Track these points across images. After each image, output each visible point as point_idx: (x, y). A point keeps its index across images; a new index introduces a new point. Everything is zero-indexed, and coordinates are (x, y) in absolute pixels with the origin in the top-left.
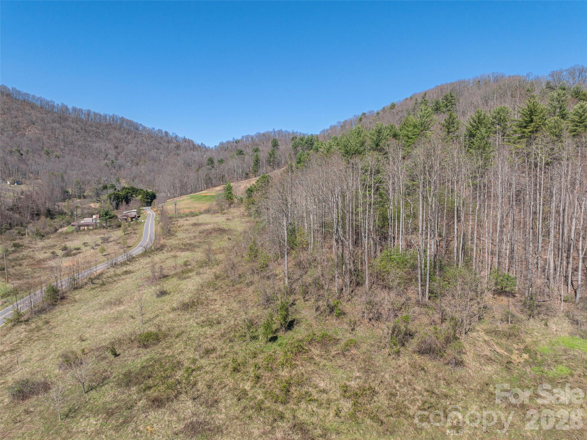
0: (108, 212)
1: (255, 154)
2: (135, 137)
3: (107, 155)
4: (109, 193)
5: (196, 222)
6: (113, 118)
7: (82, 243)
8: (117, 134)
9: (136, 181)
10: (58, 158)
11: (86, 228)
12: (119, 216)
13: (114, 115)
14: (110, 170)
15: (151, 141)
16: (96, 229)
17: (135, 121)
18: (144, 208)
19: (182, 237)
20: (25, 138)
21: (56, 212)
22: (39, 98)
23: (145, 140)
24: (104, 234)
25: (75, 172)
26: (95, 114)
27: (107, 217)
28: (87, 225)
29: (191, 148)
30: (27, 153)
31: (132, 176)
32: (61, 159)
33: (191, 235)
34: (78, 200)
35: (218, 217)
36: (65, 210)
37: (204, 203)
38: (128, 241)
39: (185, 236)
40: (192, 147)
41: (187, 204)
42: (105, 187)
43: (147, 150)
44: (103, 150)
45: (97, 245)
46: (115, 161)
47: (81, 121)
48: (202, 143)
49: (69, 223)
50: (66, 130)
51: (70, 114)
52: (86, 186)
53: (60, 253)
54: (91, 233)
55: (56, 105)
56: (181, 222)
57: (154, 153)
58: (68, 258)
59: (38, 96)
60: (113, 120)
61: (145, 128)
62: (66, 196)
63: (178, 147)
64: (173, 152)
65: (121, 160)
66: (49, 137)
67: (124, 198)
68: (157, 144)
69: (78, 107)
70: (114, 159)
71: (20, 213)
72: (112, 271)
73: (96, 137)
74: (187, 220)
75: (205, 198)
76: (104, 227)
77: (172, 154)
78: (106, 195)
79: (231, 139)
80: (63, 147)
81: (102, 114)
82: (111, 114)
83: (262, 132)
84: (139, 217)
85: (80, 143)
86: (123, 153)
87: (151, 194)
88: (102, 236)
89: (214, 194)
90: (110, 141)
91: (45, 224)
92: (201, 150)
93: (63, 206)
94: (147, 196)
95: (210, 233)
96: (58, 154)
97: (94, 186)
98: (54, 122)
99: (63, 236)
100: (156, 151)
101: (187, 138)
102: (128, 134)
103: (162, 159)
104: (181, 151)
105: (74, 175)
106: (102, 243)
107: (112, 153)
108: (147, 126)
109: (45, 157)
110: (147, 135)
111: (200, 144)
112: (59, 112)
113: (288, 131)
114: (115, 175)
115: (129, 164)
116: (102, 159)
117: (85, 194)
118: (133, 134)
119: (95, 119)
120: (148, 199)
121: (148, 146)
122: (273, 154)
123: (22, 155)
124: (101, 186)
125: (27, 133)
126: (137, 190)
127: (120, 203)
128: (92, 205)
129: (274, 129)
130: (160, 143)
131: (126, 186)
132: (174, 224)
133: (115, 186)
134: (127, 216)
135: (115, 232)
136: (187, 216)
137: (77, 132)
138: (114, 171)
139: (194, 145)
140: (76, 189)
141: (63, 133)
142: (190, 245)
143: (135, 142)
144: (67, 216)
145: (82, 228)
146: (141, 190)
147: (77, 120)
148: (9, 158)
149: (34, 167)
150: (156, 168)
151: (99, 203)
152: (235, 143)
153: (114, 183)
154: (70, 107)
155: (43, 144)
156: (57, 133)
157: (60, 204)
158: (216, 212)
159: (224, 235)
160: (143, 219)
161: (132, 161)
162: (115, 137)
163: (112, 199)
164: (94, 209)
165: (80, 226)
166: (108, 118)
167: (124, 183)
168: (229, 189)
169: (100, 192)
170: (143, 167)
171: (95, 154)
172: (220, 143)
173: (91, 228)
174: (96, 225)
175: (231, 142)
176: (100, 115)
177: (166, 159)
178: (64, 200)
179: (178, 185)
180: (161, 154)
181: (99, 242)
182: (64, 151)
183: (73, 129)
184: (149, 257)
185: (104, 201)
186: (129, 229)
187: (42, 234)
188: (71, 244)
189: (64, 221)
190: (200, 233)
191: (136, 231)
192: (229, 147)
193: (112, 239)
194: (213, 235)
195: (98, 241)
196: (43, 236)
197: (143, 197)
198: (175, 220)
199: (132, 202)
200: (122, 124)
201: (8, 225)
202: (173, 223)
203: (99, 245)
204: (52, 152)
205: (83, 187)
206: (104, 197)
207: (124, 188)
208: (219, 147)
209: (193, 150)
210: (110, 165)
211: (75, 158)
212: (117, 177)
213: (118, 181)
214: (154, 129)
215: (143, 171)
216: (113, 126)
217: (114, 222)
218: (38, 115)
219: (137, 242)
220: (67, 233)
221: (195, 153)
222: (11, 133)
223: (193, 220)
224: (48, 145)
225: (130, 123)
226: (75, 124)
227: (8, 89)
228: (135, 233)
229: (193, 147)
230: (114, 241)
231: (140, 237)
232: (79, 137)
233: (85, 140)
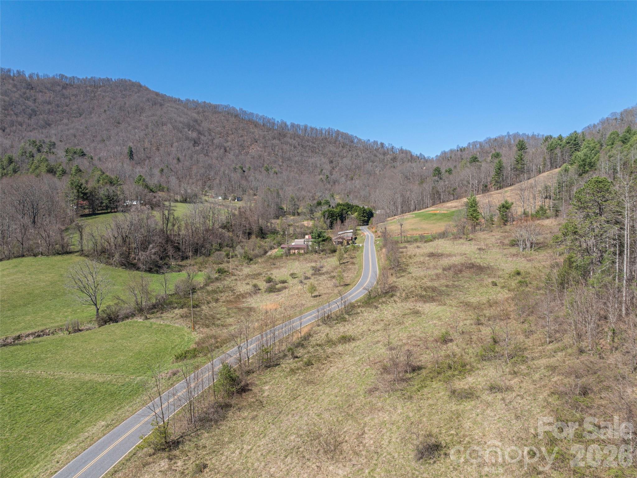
0: (321, 232)
1: (497, 161)
2: (350, 150)
3: (322, 170)
4: (323, 210)
5: (432, 250)
6: (329, 131)
7: (289, 273)
8: (332, 148)
9: (351, 197)
10: (277, 174)
11: (296, 251)
12: (334, 238)
13: (329, 128)
14: (324, 185)
15: (366, 154)
16: (307, 253)
17: (350, 133)
18: (360, 228)
19: (418, 275)
20: (248, 156)
21: (269, 231)
22: (261, 117)
23: (360, 153)
24: (316, 261)
25: (290, 188)
26: (312, 129)
27: (321, 239)
28: (298, 248)
29: (409, 160)
30: (249, 170)
31: (347, 191)
32: (279, 175)
33: (432, 272)
34: (292, 217)
35: (463, 244)
36: (278, 228)
37: (434, 223)
38: (345, 275)
39: (422, 273)
40: (410, 158)
41: (413, 224)
42: (319, 204)
43: (362, 164)
44: (318, 165)
45: (307, 278)
46: (329, 176)
47: (299, 137)
48: (420, 154)
49: (279, 244)
50: (285, 147)
51: (288, 130)
52: (301, 202)
53: (263, 285)
54: (301, 258)
55: (276, 122)
56: (411, 249)
57: (369, 166)
58: (272, 294)
59: (261, 114)
60: (329, 134)
61: (359, 140)
62: (280, 213)
63: (394, 159)
64: (390, 165)
65: (335, 175)
66: (269, 154)
67: (339, 216)
68: (373, 157)
69: (296, 123)
70: (328, 174)
71: (233, 231)
72: (324, 332)
73: (312, 152)
74: (418, 247)
75: (435, 217)
76: (316, 252)
77: (388, 167)
78: (320, 212)
79: (455, 148)
80: (281, 163)
81: (318, 128)
82: (327, 128)
83: (493, 136)
84: (356, 238)
85: (297, 159)
86: (338, 168)
87: (368, 211)
88: (313, 264)
89: (445, 212)
90: (325, 155)
91: (255, 244)
92: (420, 162)
93: (277, 223)
94: (364, 213)
95: (461, 271)
96: (276, 170)
97: (310, 202)
98: (274, 138)
99: (271, 260)
100: (371, 164)
101: (404, 148)
102: (343, 147)
103: (377, 172)
104: (398, 164)
105: (290, 191)
106: (313, 275)
107: (328, 167)
108: (362, 138)
109: (264, 173)
110: (362, 148)
111: (418, 154)
112: (279, 129)
113: (527, 134)
114: (330, 190)
115: (343, 179)
116: (317, 174)
117: (299, 211)
118: (348, 147)
119: (312, 134)
120: (365, 217)
121: (363, 159)
122: (521, 159)
123: (244, 171)
124: (315, 202)
125: (251, 151)
126: (352, 207)
127: (335, 222)
128: (305, 223)
129: (508, 133)
130: (376, 156)
131: (341, 202)
132: (402, 252)
133: (329, 202)
134: (343, 239)
135: (329, 259)
136: (416, 240)
137: (295, 147)
138: (328, 186)
139: (411, 156)
140: (291, 206)
141: (282, 149)
142: (434, 289)
143: (349, 155)
144: (279, 236)
145: (292, 251)
146: (357, 206)
147: (295, 136)
148: (232, 175)
149: (254, 184)
150: (372, 183)
151: (313, 221)
152: (459, 152)
153: (328, 199)
154: (289, 123)
155: (264, 161)
156: (276, 149)
157: (273, 221)
158: (456, 237)
159: (482, 276)
160: (360, 242)
161: (347, 175)
162: (330, 151)
163: (326, 216)
164: (307, 227)
165: (289, 249)
166: (324, 132)
167: (338, 200)
168: (473, 206)
169: (314, 209)
170: (357, 182)
171: (311, 169)
172: (442, 153)
173: (302, 251)
174: (308, 248)
175: (454, 150)
176: (316, 129)
177: (381, 172)
178: (277, 217)
179: (399, 200)
180: (377, 167)
181: (309, 274)
182: (282, 167)
183: (291, 145)
184: (376, 308)
185: (318, 218)
186: (345, 256)
187: (250, 256)
188: (278, 274)
189: (275, 242)
190: (444, 269)
191: (354, 260)
192: (453, 156)
193: (324, 270)
194: (464, 274)
195: (308, 271)
196: (251, 260)
197: (359, 215)
198: (402, 245)
199: (347, 221)
200: (337, 137)
201: (218, 246)
202: (401, 250)
203: (309, 278)
204: (272, 168)
205: (297, 203)
206: (318, 214)
207: (339, 205)
208: (440, 156)
209: (411, 161)
210: (324, 180)
211: (292, 173)
212: (331, 193)
213: (333, 196)
214: (369, 140)
215: (358, 186)
216: (329, 140)
217: (327, 246)
218: (261, 133)
219: (356, 277)
220: (276, 258)
221: (414, 165)
222: (237, 151)
223: (428, 248)
224: (268, 162)
225: (346, 136)
226: (292, 140)
227: (237, 110)
228: (353, 263)
229: (412, 158)
230: (327, 273)
231: (359, 270)
232: (296, 152)
233: (301, 155)
